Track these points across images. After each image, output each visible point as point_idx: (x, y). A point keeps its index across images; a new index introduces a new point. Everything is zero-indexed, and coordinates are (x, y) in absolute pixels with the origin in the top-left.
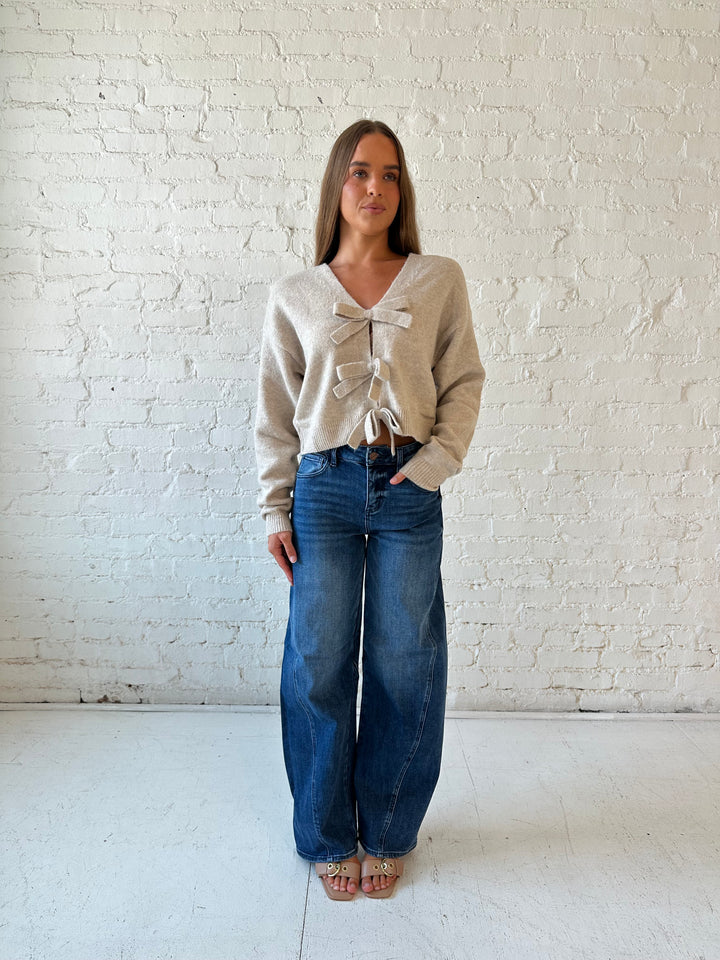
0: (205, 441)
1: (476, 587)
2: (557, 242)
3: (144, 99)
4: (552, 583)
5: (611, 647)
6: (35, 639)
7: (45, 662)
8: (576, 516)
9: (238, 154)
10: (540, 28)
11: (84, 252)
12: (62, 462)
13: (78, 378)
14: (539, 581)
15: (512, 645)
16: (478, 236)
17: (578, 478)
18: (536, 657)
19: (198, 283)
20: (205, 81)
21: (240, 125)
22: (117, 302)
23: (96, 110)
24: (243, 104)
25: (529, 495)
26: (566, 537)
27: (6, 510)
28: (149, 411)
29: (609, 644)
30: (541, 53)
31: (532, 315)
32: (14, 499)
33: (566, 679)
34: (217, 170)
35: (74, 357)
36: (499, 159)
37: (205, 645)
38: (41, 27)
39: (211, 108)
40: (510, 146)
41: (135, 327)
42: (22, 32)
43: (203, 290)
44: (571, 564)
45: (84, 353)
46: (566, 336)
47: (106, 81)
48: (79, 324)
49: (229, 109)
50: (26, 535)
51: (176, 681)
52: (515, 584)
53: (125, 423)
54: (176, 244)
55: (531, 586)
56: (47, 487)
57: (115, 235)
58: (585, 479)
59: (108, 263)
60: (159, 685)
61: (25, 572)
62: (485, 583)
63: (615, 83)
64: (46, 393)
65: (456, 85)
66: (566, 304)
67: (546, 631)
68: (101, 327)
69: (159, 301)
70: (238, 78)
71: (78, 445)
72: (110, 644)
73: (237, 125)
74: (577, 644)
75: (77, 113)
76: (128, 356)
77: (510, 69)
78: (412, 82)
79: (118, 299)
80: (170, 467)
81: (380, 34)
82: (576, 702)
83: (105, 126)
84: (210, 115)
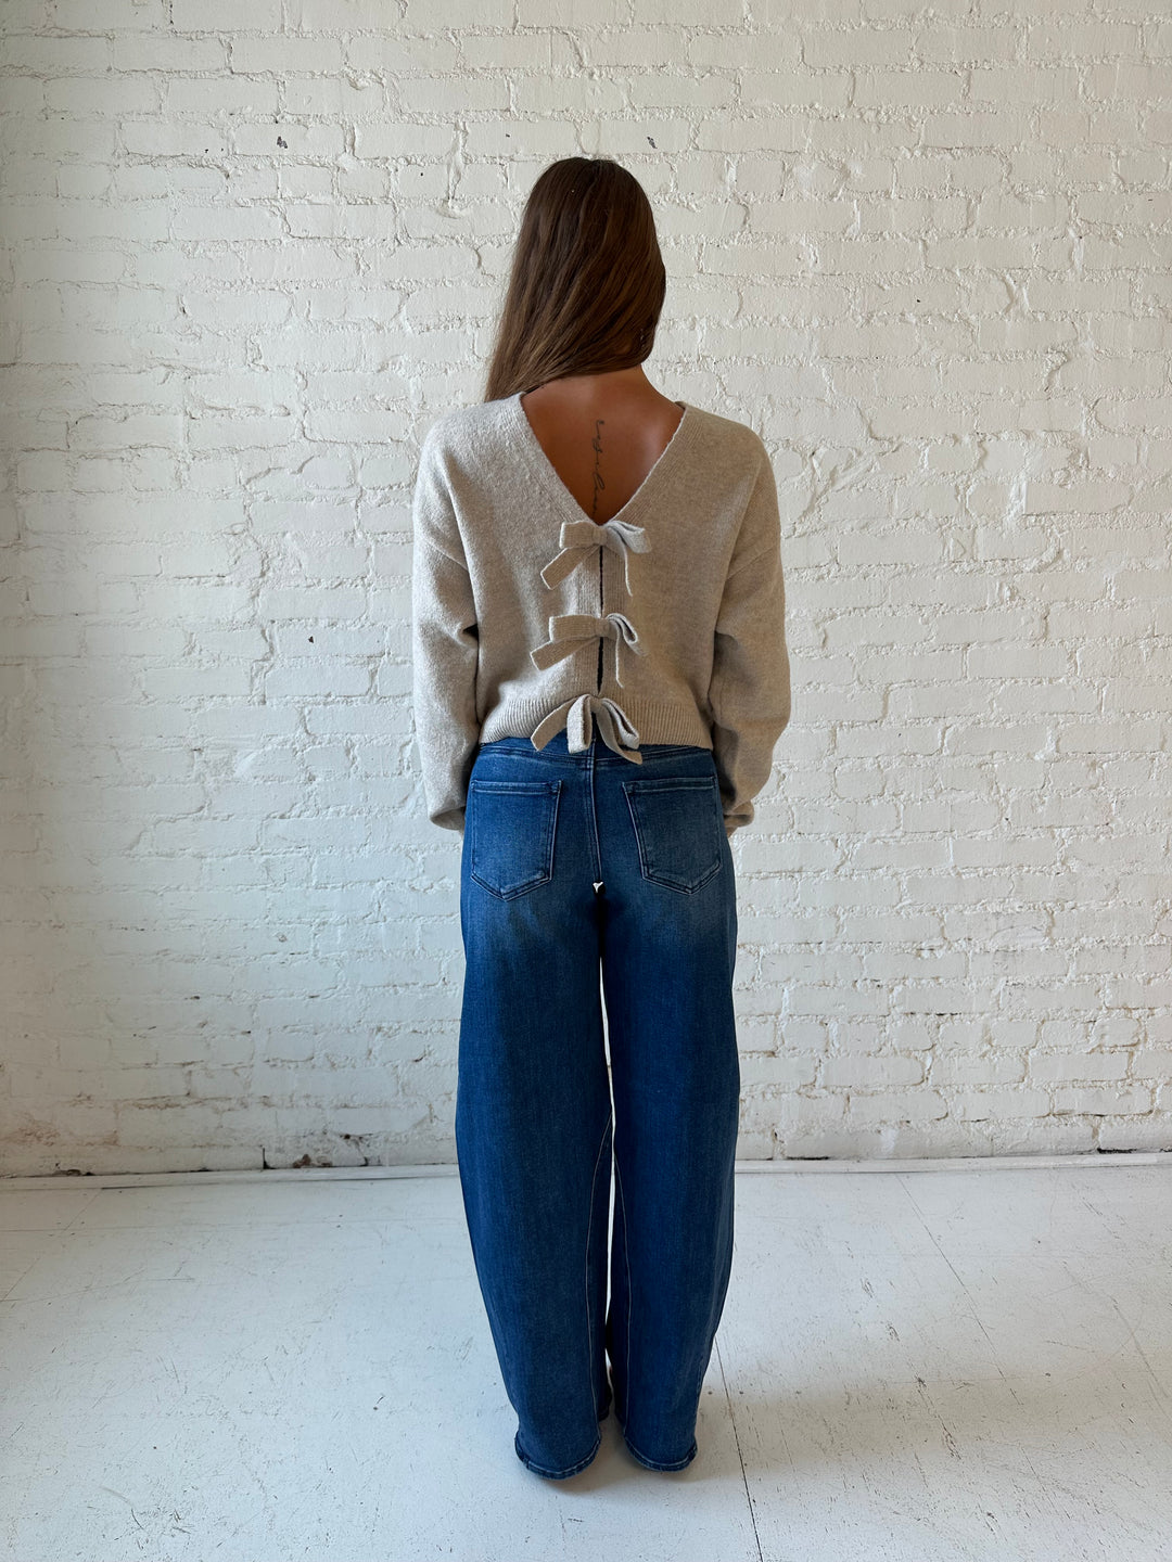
1: (926, 954)
2: (1052, 373)
3: (353, 146)
4: (1053, 941)
5: (1150, 1045)
6: (184, 1065)
7: (201, 1102)
8: (1090, 828)
10: (1017, 15)
11: (257, 408)
12: (227, 764)
13: (252, 621)
14: (1031, 940)
15: (986, 1047)
16: (920, 365)
17: (1094, 764)
18: (1026, 1066)
20: (457, 113)
21: (517, 188)
22: (316, 492)
23: (273, 166)
24: (521, 152)
25: (1012, 797)
26: (1074, 865)
27: (131, 849)
28: (373, 674)
29: (1146, 1040)
30: (1021, 56)
31: (1012, 494)
32: (145, 831)
33: (1076, 1100)
34: (479, 263)
35: (244, 586)
36: (952, 235)
38: (175, 27)
39: (467, 160)
40: (970, 214)
41: (346, 534)
42: (144, 35)
44: (1083, 909)
45: (261, 580)
46: (1070, 529)
47: (288, 117)
48: (252, 531)
49: (498, 160)
50: (167, 889)
51: (425, 1126)
52: (992, 946)
53: (333, 697)
54: (412, 392)
55: (1019, 947)
56: (202, 808)
57: (309, 378)
58: (1105, 766)
59: (299, 425)
60: (397, 1134)
61: (166, 952)
62: (941, 947)
63: (1142, 105)
64: (197, 649)
65: (879, 112)
66: (1069, 475)
67: (1043, 1022)
68: (288, 535)
69: (387, 490)
70: (513, 108)
71: (253, 735)
72: (313, 1067)
73: (512, 187)
74: (1093, 1041)
75: (240, 172)
76: (336, 583)
77: (969, 84)
78: (805, 109)
79: (318, 487)
80: (409, 768)
81: (751, 30)
82: (1093, 1137)
83: (288, 193)
84: (466, 173)
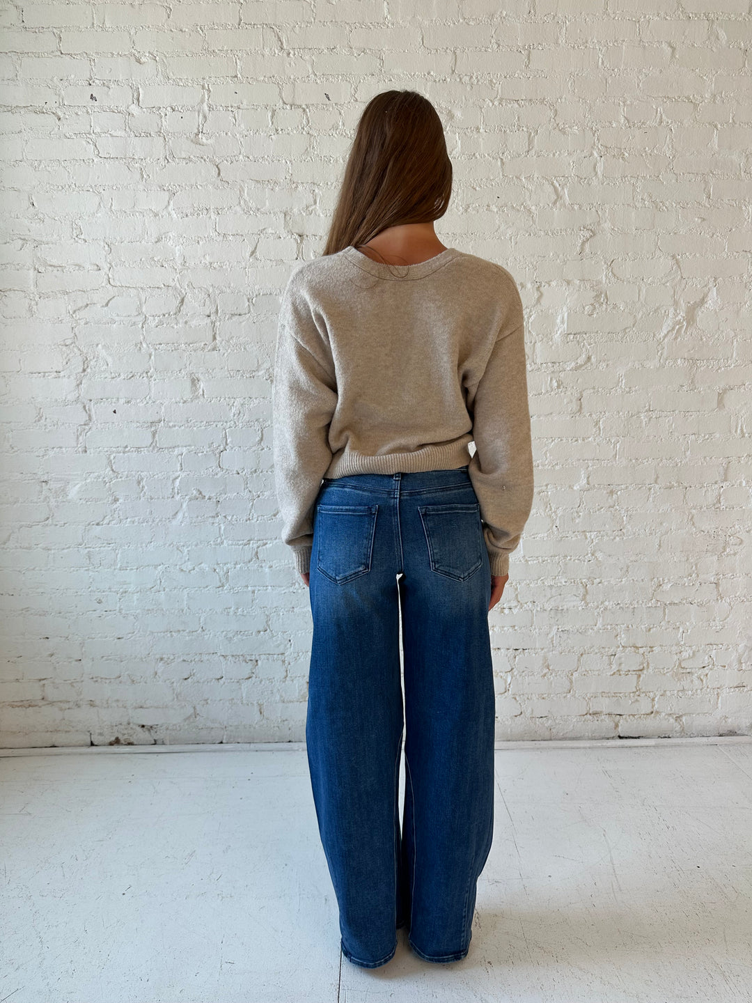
0: (215, 464)
1: (506, 611)
2: (583, 243)
3: (138, 100)
4: (587, 604)
5: (650, 670)
6: (40, 680)
7: (52, 703)
8: (610, 533)
9: (241, 157)
10: (559, 15)
11: (80, 266)
12: (64, 490)
13: (77, 400)
14: (572, 602)
15: (546, 671)
16: (500, 238)
17: (612, 492)
18: (571, 682)
19: (202, 296)
20: (203, 79)
21: (242, 126)
22: (117, 319)
23: (88, 112)
24: (245, 103)
25: (560, 512)
26: (600, 555)
27: (5, 543)
28: (154, 434)
29: (648, 667)
30: (562, 41)
31: (558, 321)
32: (13, 532)
33: (604, 705)
34: (219, 174)
35: (72, 378)
36: (519, 155)
37: (221, 681)
38: (26, 24)
39: (210, 108)
40: (530, 142)
41: (136, 345)
42: (6, 30)
43: (208, 303)
44: (606, 583)
45: (83, 374)
46: (595, 343)
47: (97, 81)
48: (77, 343)
49: (230, 109)
50: (27, 569)
51: (191, 720)
52: (548, 607)
53: (129, 448)
54: (177, 255)
55: (565, 607)
56: (48, 518)
57: (112, 247)
58: (619, 493)
59: (106, 277)
60: (174, 725)
61: (27, 609)
62: (516, 607)
63: (640, 71)
64: (44, 418)
65: (471, 77)
66: (595, 308)
67: (582, 655)
68: (100, 345)
69: (161, 317)
70: (239, 76)
71: (79, 473)
72: (120, 683)
73: (239, 125)
74: (615, 667)
75: (67, 117)
76: (130, 376)
77: (529, 59)
78: (424, 75)
79: (118, 315)
80: (178, 493)
81: (390, 25)
82: (615, 728)
83: (98, 130)
84: (210, 116)
